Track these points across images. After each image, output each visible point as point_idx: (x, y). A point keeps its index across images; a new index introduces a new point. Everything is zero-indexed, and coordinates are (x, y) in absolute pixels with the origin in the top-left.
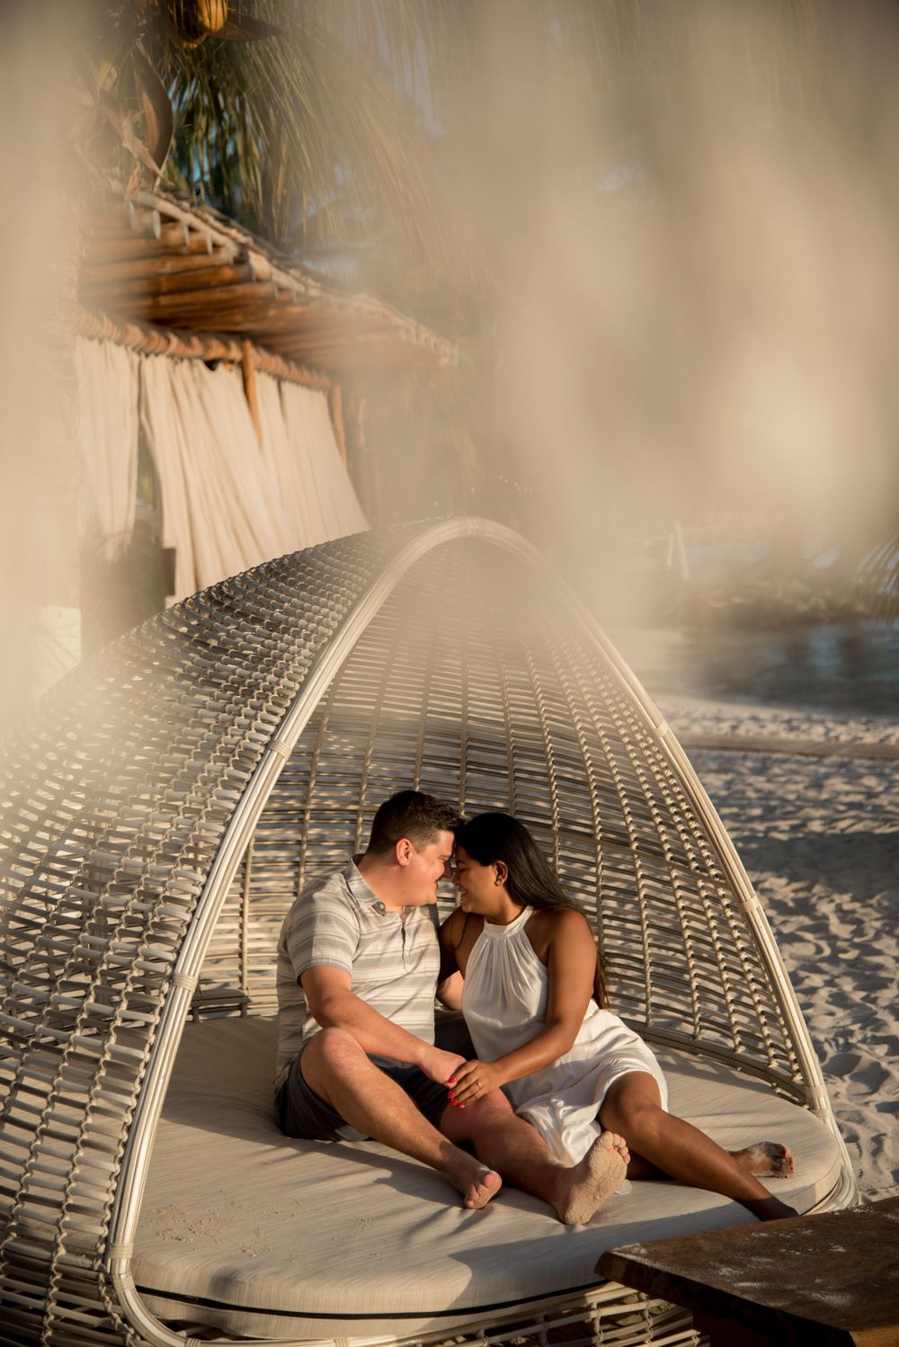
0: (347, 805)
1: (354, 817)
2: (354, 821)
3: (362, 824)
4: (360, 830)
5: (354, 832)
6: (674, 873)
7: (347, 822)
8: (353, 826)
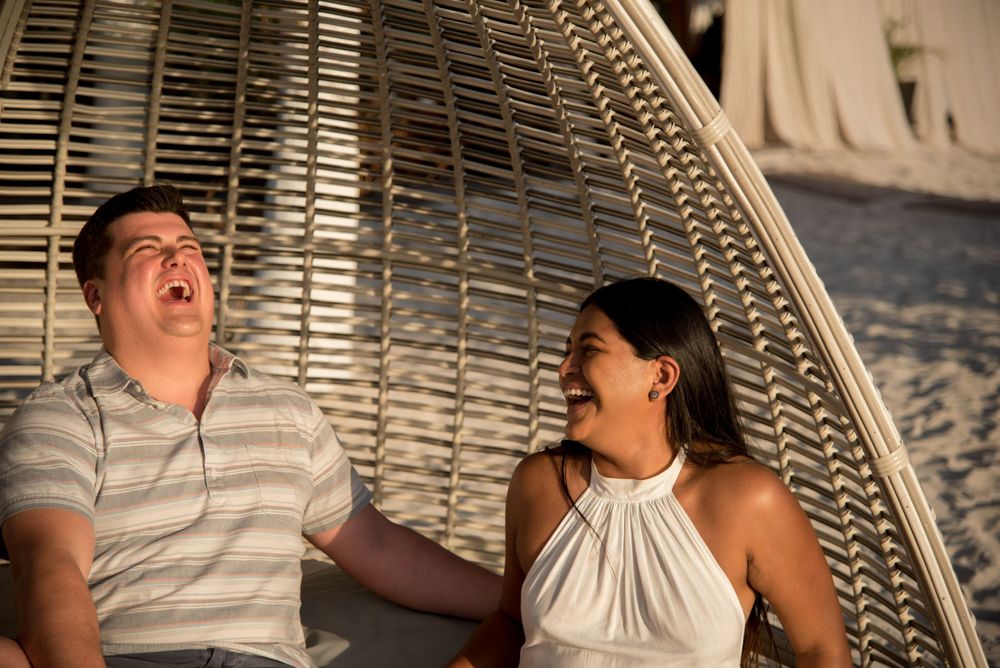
0: (363, 249)
1: (378, 268)
2: (379, 275)
3: (392, 280)
4: (388, 289)
5: (380, 291)
6: (771, 373)
7: (370, 276)
8: (378, 282)
